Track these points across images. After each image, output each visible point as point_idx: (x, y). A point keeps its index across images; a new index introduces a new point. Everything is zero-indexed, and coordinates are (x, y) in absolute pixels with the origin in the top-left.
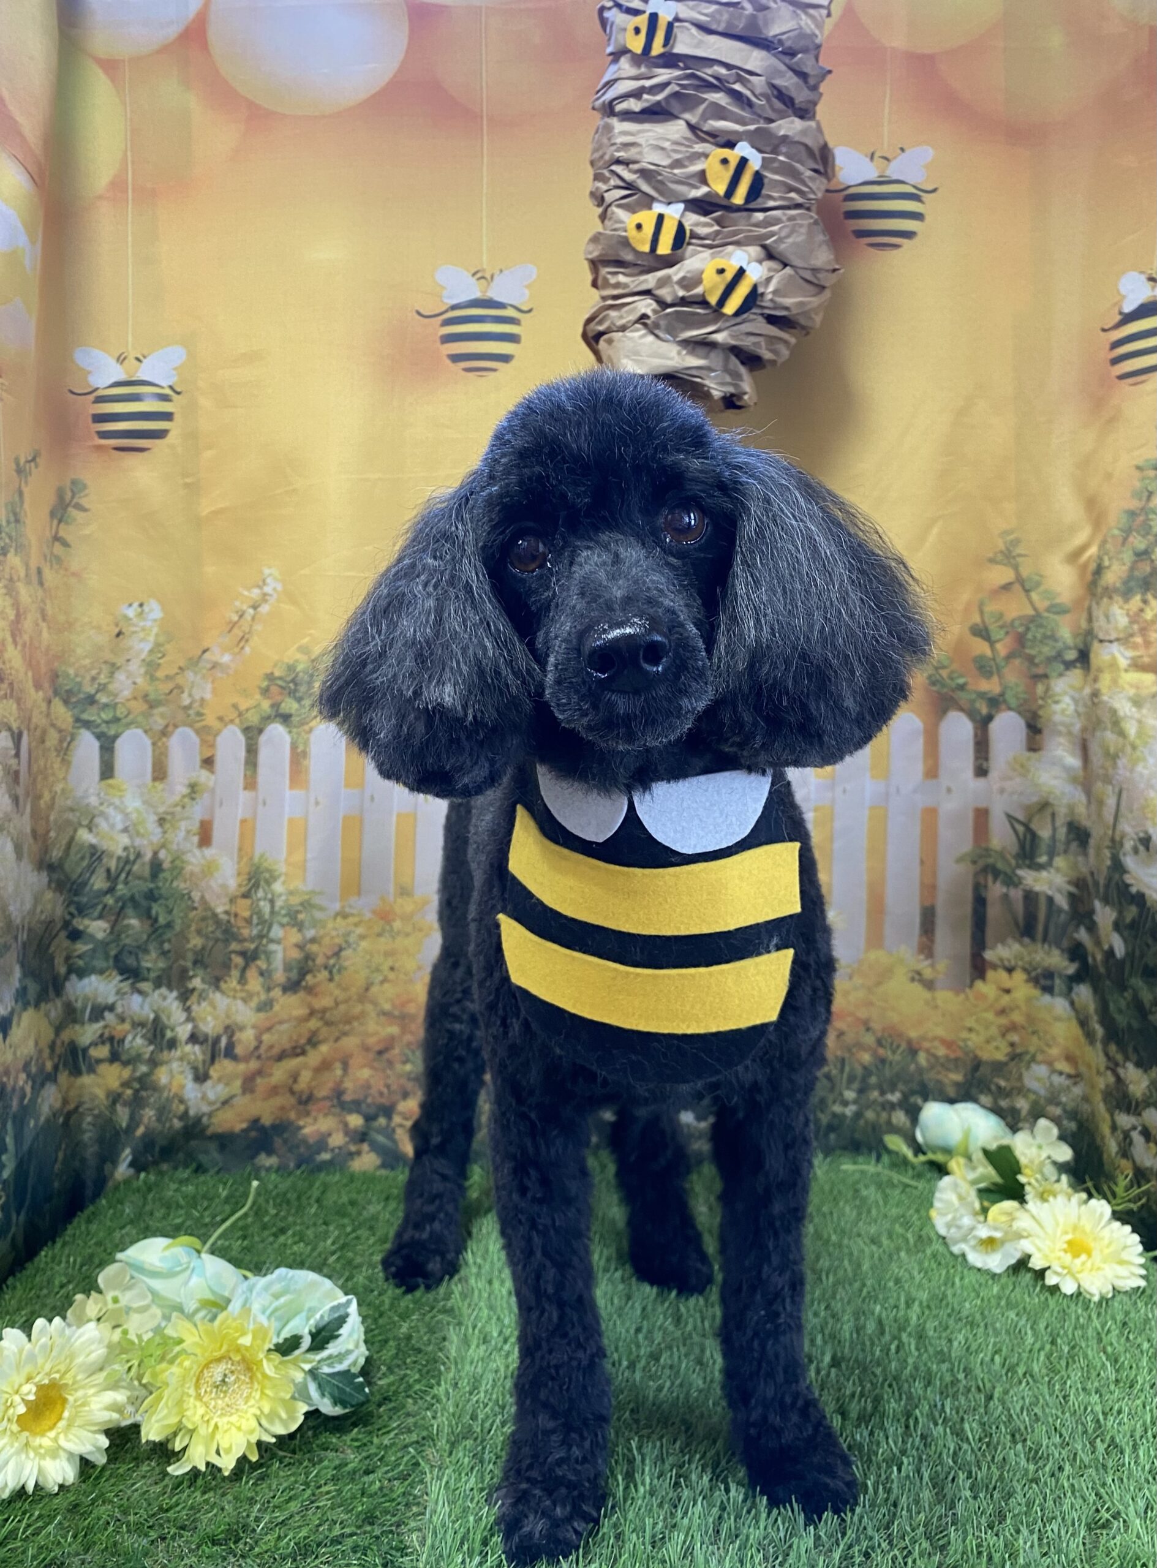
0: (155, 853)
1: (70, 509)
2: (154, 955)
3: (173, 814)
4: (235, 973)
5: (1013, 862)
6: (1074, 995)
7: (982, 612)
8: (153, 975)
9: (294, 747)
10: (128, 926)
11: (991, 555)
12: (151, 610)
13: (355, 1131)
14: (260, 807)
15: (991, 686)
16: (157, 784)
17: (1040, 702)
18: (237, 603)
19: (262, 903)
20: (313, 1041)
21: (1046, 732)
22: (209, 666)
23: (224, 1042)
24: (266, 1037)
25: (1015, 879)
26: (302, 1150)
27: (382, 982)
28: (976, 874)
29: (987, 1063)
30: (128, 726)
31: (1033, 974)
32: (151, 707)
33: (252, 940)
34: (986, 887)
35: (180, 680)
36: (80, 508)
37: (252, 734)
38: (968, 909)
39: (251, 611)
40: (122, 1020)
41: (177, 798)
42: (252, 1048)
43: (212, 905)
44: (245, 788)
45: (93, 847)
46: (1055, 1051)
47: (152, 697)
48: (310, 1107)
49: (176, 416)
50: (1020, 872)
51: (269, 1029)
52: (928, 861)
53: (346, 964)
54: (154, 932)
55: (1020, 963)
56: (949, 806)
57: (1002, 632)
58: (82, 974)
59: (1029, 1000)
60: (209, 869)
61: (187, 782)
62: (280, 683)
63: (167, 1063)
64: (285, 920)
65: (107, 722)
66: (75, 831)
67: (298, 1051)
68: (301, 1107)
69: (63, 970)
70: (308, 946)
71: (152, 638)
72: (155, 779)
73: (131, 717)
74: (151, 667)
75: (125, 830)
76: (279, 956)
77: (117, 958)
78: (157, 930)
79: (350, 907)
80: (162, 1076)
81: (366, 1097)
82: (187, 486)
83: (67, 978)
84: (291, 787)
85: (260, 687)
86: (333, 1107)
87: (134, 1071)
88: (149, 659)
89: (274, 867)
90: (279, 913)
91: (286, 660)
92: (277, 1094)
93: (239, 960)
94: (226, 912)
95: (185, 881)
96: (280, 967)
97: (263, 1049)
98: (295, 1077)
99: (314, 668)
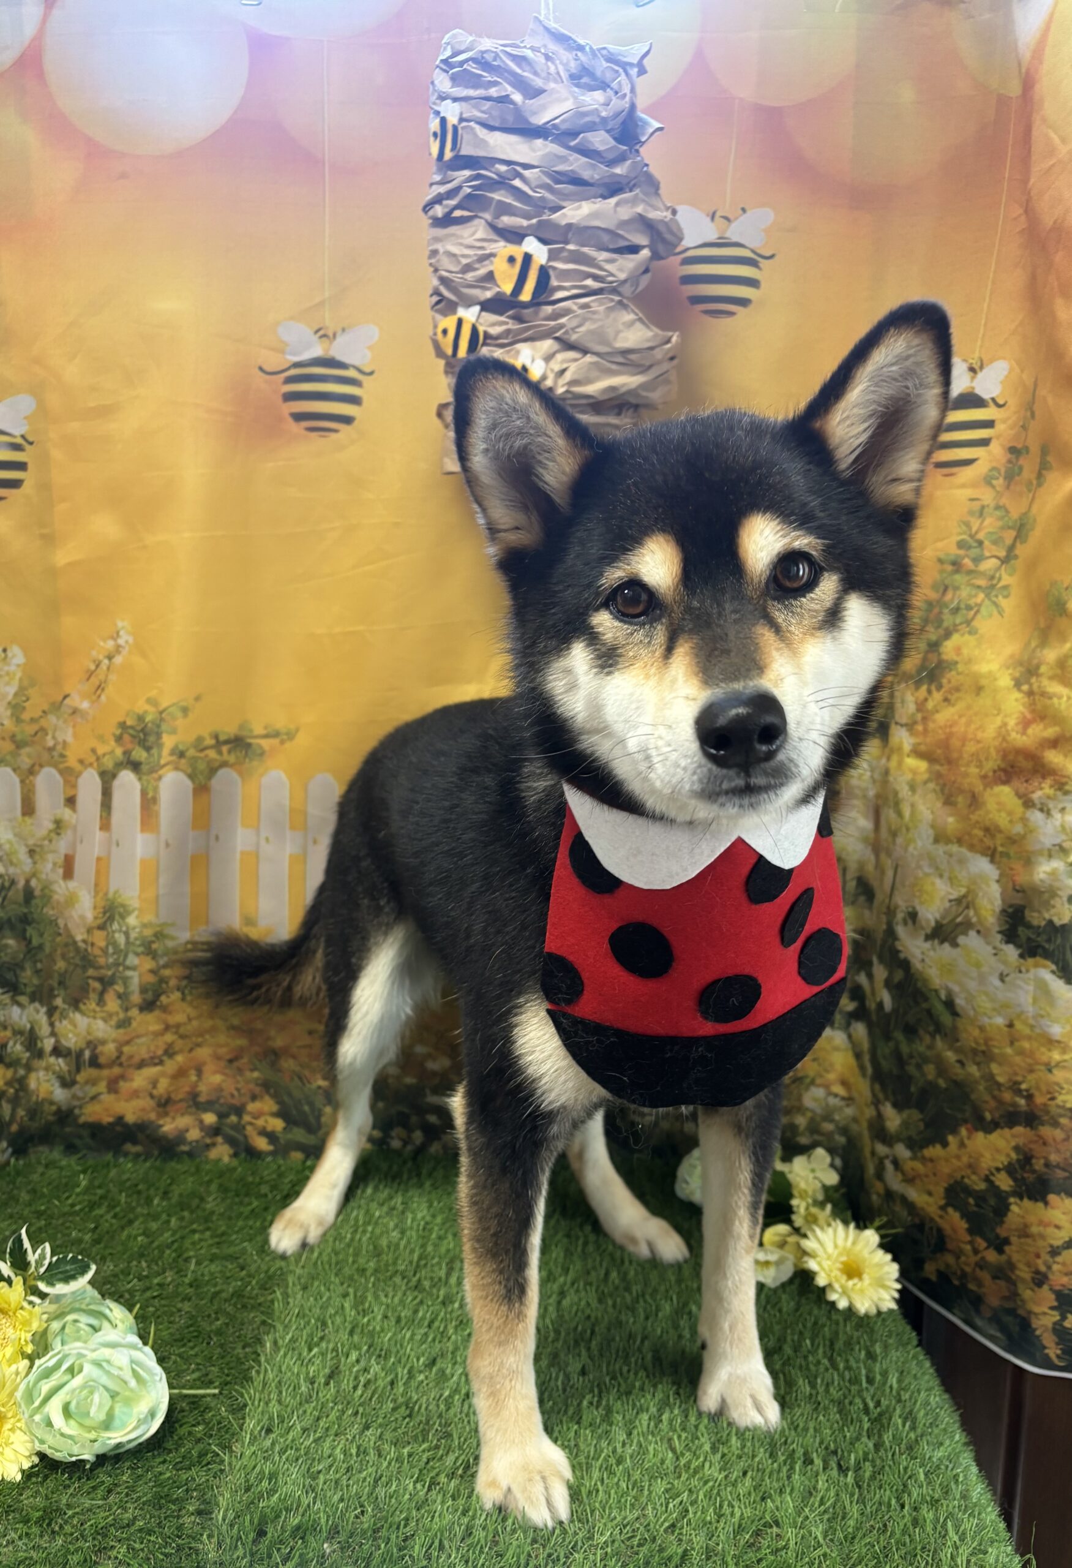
0: (27, 882)
2: (29, 972)
3: (41, 846)
4: (93, 996)
6: (852, 1029)
8: (29, 990)
9: (144, 793)
10: (6, 945)
12: (14, 656)
13: (210, 1126)
14: (114, 848)
16: (26, 818)
18: (94, 653)
19: (117, 935)
20: (169, 1052)
22: (70, 711)
23: (87, 1054)
24: (126, 1049)
26: (163, 1143)
32: (18, 747)
33: (108, 967)
35: (43, 723)
37: (107, 778)
39: (106, 661)
40: (5, 1027)
41: (43, 832)
42: (113, 1058)
43: (73, 933)
44: (101, 828)
46: (831, 1076)
47: (19, 737)
48: (169, 1108)
51: (128, 1043)
54: (28, 952)
60: (71, 900)
61: (52, 818)
62: (131, 731)
63: (37, 1070)
64: (139, 950)
67: (156, 1061)
68: (161, 1110)
70: (161, 971)
71: (16, 682)
72: (24, 814)
74: (16, 710)
76: (135, 979)
78: (32, 951)
80: (32, 1082)
81: (218, 1098)
82: (43, 536)
84: (142, 830)
85: (114, 735)
86: (189, 1107)
87: (15, 1072)
88: (14, 702)
89: (128, 902)
90: (133, 944)
91: (137, 709)
92: (138, 1097)
93: (97, 985)
94: (84, 941)
95: (53, 909)
96: (137, 990)
97: (124, 1058)
98: (154, 1084)
99: (162, 719)
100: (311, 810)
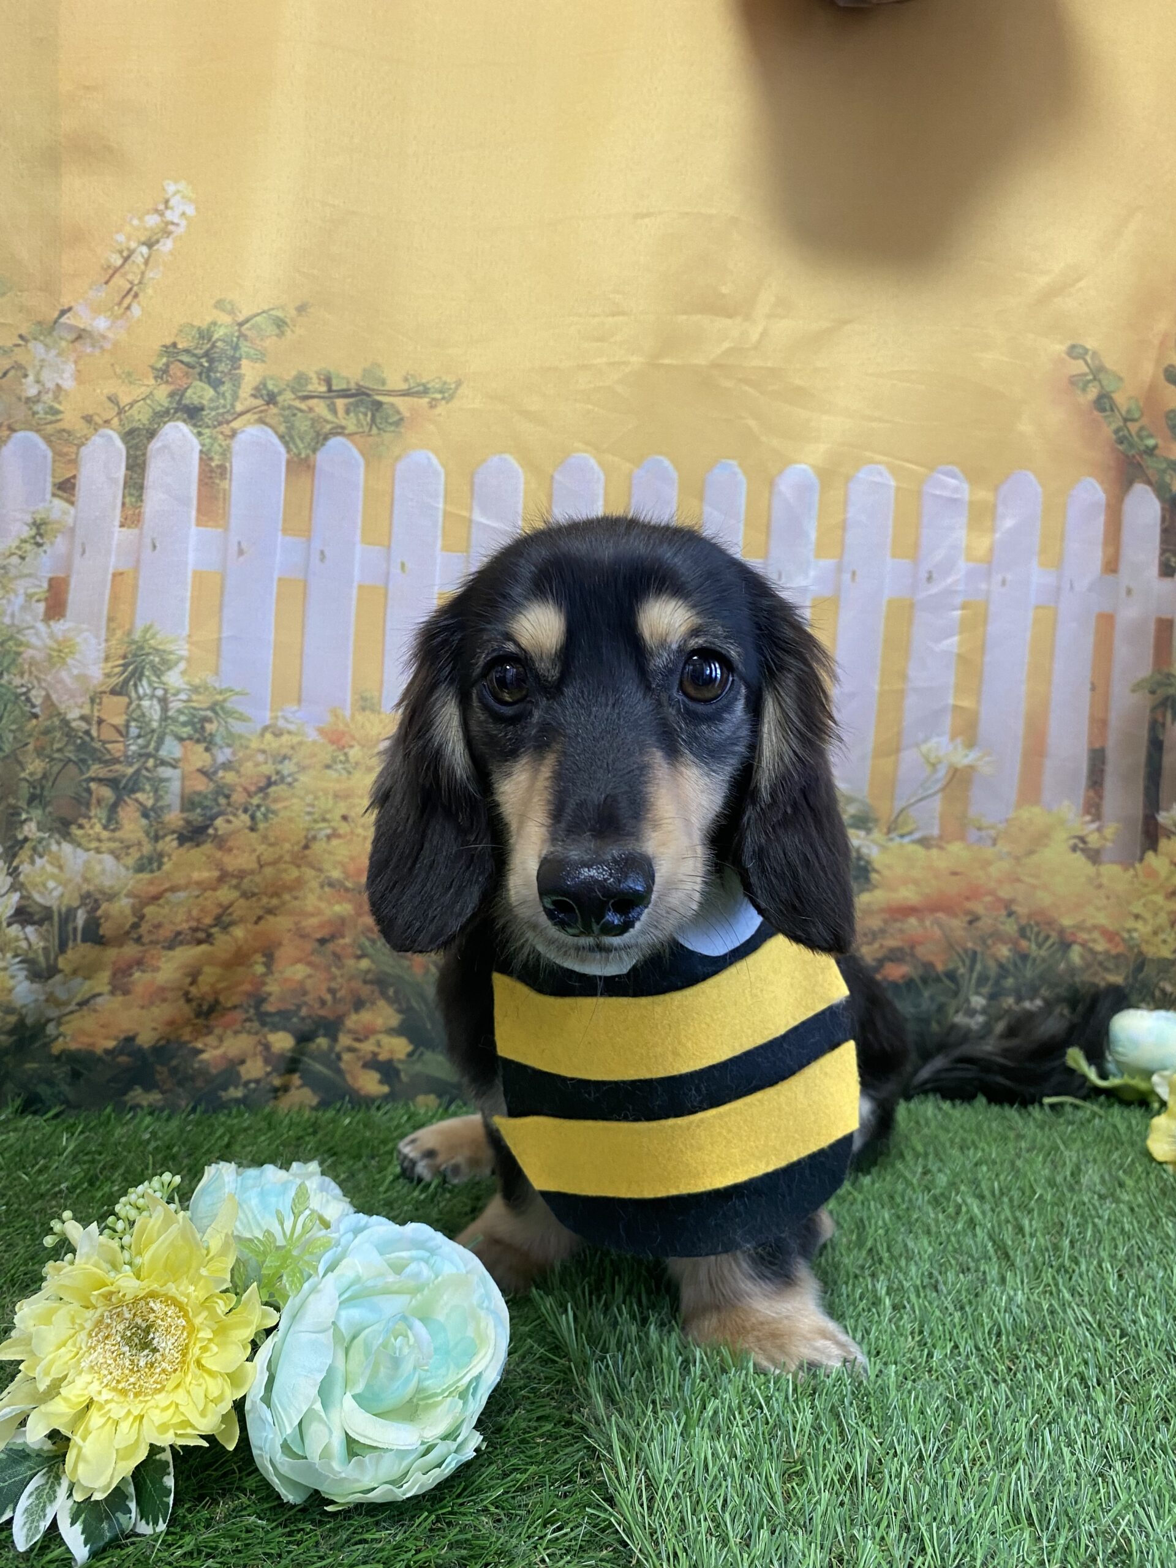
4: (98, 814)
9: (205, 458)
13: (281, 1057)
14: (147, 552)
19: (146, 703)
20: (224, 920)
22: (71, 335)
24: (149, 910)
27: (329, 837)
28: (1153, 709)
29: (1152, 961)
33: (128, 761)
34: (1163, 725)
35: (20, 356)
37: (138, 439)
38: (1142, 754)
39: (143, 250)
41: (12, 544)
42: (127, 926)
43: (62, 708)
44: (123, 524)
48: (213, 1020)
52: (1100, 688)
53: (275, 807)
56: (1129, 613)
60: (59, 654)
61: (30, 518)
62: (186, 358)
64: (185, 731)
67: (199, 935)
68: (200, 1021)
70: (221, 774)
76: (175, 786)
79: (286, 719)
81: (299, 1006)
84: (198, 525)
86: (249, 1020)
89: (168, 647)
90: (175, 720)
91: (197, 323)
92: (164, 1000)
93: (107, 793)
94: (83, 718)
95: (22, 674)
96: (177, 803)
97: (144, 928)
98: (194, 976)
99: (242, 336)
100: (478, 517)
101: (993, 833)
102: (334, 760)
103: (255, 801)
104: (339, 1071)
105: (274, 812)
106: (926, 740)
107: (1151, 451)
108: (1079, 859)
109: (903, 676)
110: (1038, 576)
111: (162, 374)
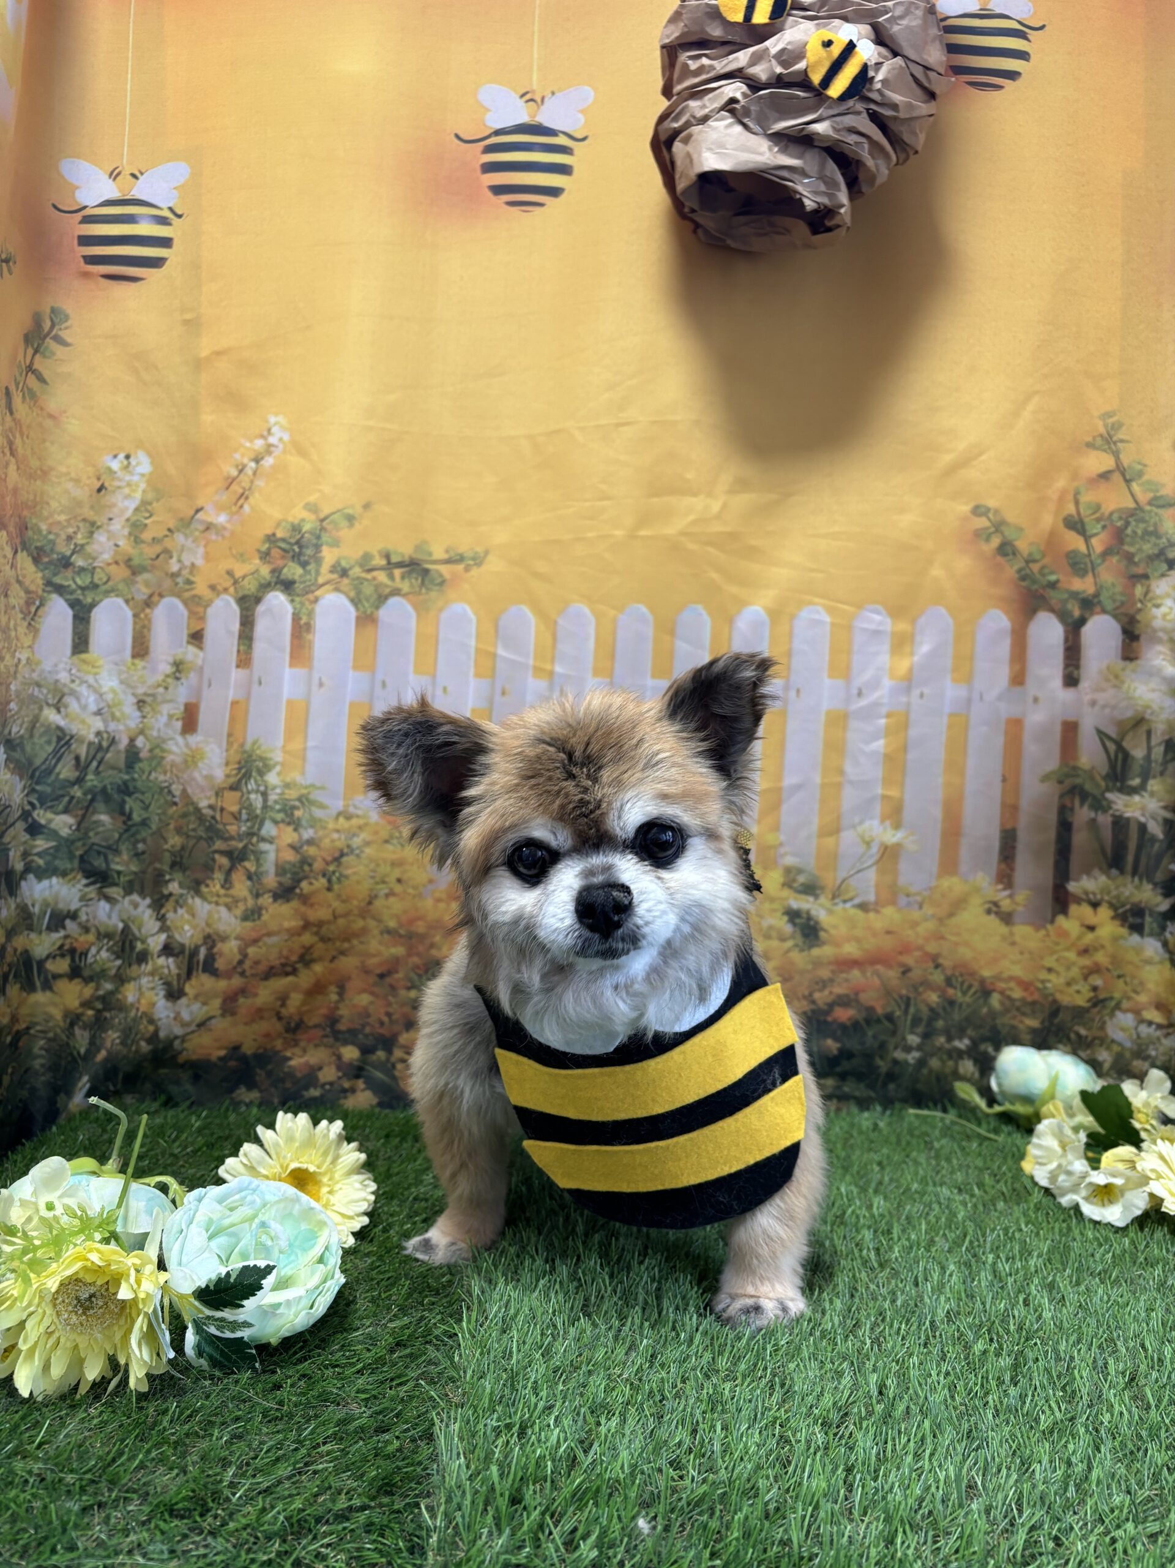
0: (132, 740)
1: (48, 340)
2: (125, 857)
3: (153, 695)
4: (219, 876)
5: (1103, 784)
6: (1167, 935)
7: (1077, 503)
8: (123, 879)
9: (296, 618)
10: (95, 822)
11: (1089, 439)
12: (138, 464)
13: (350, 1064)
14: (254, 687)
15: (1084, 585)
16: (137, 661)
17: (1139, 605)
18: (237, 456)
19: (253, 797)
20: (306, 958)
21: (1143, 639)
22: (202, 527)
23: (202, 954)
24: (251, 951)
25: (1104, 803)
26: (288, 1085)
27: (387, 896)
28: (1062, 796)
29: (1067, 1008)
30: (107, 593)
31: (1121, 911)
32: (134, 573)
33: (239, 838)
34: (1072, 809)
35: (168, 543)
36: (59, 340)
38: (1052, 834)
39: (253, 465)
40: (87, 930)
41: (160, 678)
42: (235, 962)
43: (195, 799)
44: (238, 666)
45: (59, 728)
46: (1143, 999)
47: (136, 562)
48: (299, 1036)
49: (175, 242)
50: (1109, 795)
51: (255, 941)
52: (1010, 778)
53: (349, 872)
54: (126, 831)
55: (1106, 898)
56: (1036, 718)
57: (1099, 526)
58: (42, 874)
59: (1115, 939)
60: (192, 759)
61: (171, 660)
62: (283, 545)
63: (135, 979)
64: (280, 816)
65: (83, 589)
66: (41, 709)
67: (287, 969)
68: (289, 1036)
69: (19, 866)
70: (305, 848)
71: (138, 495)
72: (134, 656)
73: (110, 583)
74: (136, 528)
75: (99, 713)
76: (272, 857)
77: (82, 858)
78: (130, 829)
79: (355, 807)
80: (130, 993)
81: (363, 1026)
82: (186, 322)
83: (23, 876)
84: (291, 665)
85: (259, 551)
86: (326, 1036)
87: (97, 989)
88: (134, 519)
89: (269, 755)
90: (272, 808)
91: (290, 519)
92: (261, 1018)
93: (224, 861)
94: (211, 807)
95: (165, 773)
96: (272, 870)
97: (247, 964)
98: (283, 999)
99: (323, 529)
100: (501, 652)
101: (919, 898)
102: (392, 837)
103: (331, 868)
104: (394, 1078)
105: (346, 877)
106: (861, 822)
107: (1053, 585)
108: (993, 921)
109: (841, 772)
110: (952, 692)
111: (265, 556)
